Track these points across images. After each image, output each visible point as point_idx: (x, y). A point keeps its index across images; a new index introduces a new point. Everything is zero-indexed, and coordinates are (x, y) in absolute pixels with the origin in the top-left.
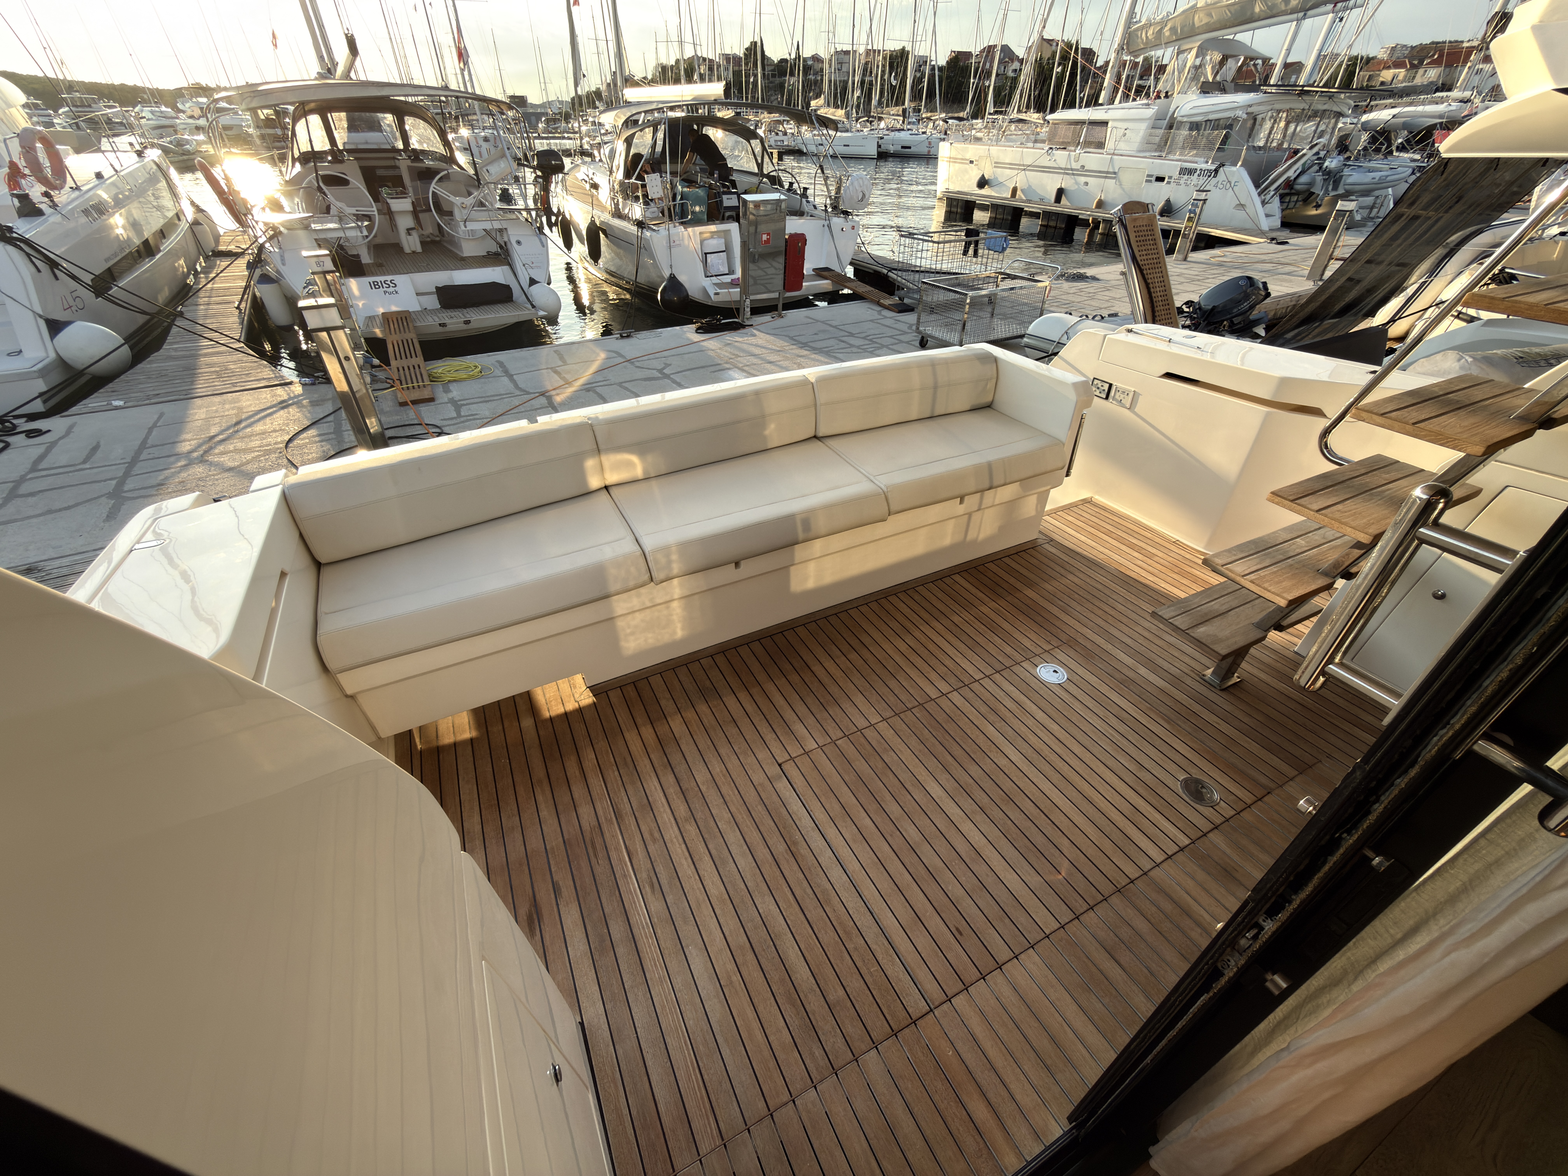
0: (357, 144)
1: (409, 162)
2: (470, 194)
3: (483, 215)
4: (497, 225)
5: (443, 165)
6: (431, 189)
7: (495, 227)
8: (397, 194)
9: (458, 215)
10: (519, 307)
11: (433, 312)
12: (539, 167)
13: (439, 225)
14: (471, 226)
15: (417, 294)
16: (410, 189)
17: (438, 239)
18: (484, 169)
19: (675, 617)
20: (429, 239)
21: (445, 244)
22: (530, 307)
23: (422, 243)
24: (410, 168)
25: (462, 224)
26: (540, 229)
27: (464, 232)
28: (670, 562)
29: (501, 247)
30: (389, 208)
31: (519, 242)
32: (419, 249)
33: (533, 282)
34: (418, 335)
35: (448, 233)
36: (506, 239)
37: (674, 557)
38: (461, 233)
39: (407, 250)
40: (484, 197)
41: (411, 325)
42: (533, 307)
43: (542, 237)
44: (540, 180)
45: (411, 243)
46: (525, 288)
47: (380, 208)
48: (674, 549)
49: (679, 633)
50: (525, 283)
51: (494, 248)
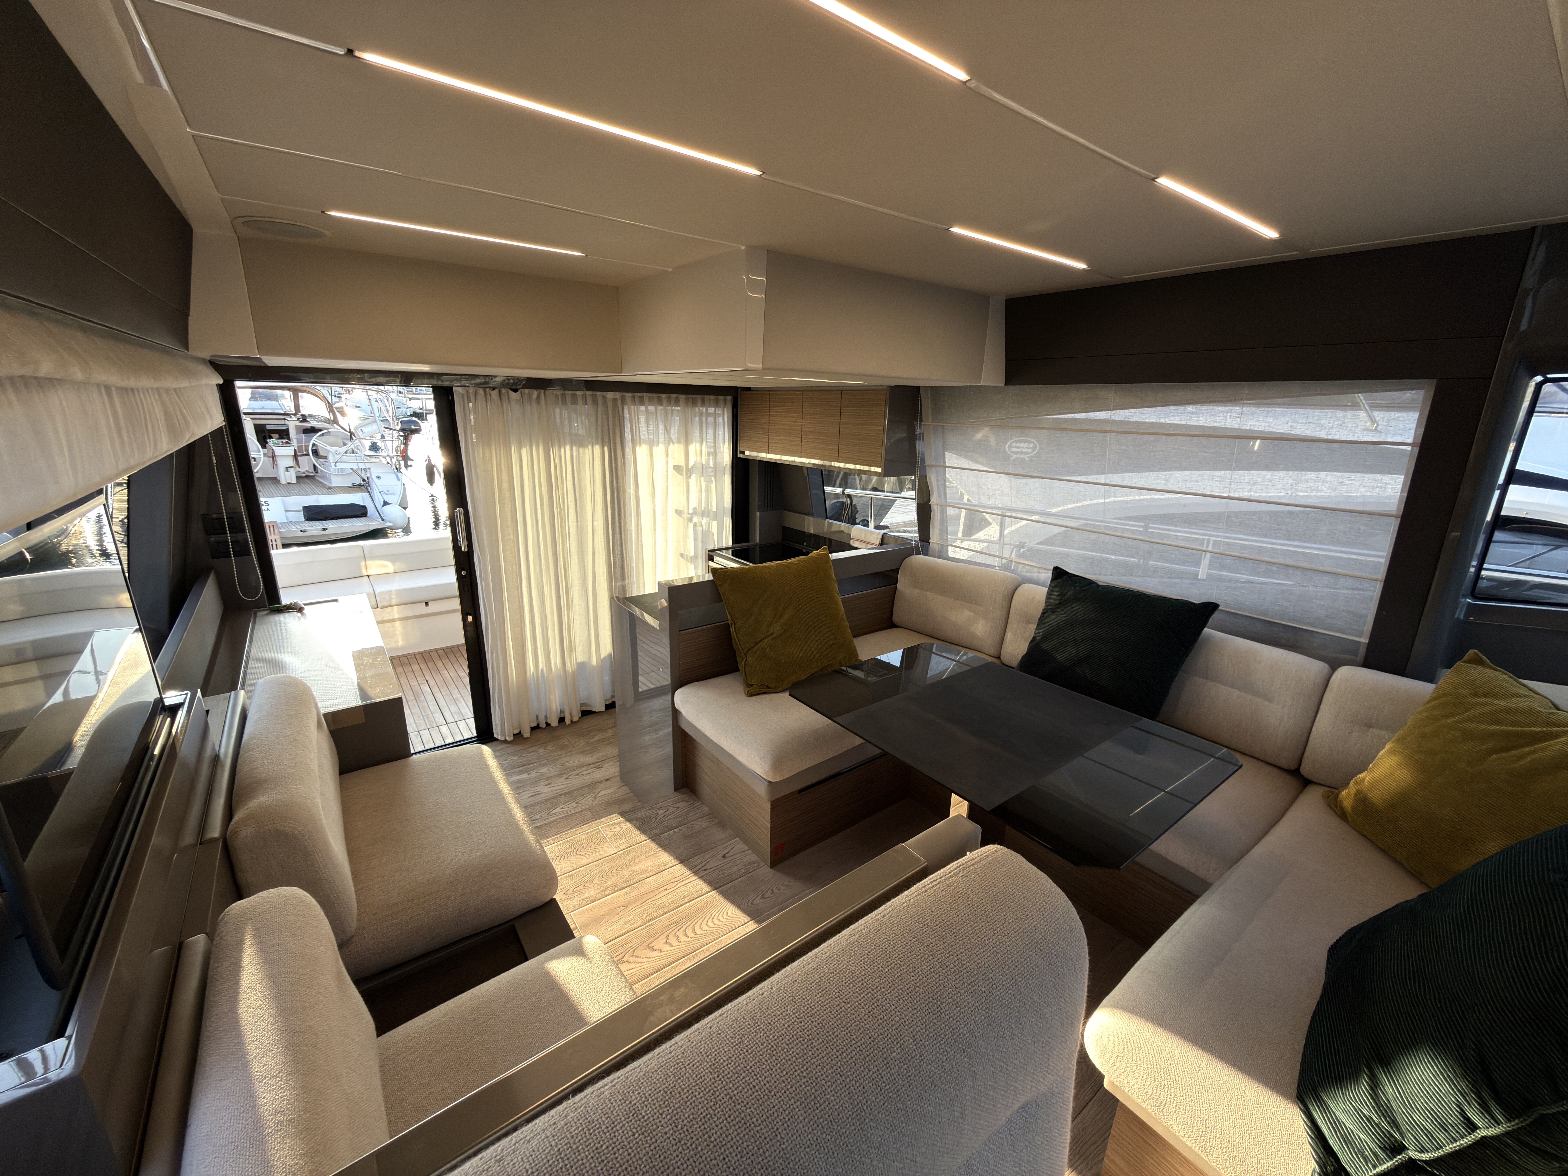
0: (254, 409)
1: (297, 423)
2: (345, 444)
3: (353, 459)
4: (362, 466)
5: (327, 425)
6: (312, 441)
7: (360, 467)
8: (283, 444)
9: (331, 458)
10: (371, 520)
11: (298, 523)
12: (402, 430)
13: (314, 466)
14: (340, 466)
15: (286, 511)
16: (295, 441)
17: (312, 474)
18: (359, 429)
19: (397, 633)
20: (304, 475)
21: (318, 478)
22: (380, 520)
23: (297, 477)
24: (297, 427)
25: (333, 465)
26: (398, 469)
27: (334, 470)
28: (391, 599)
29: (364, 480)
30: (273, 453)
31: (378, 477)
32: (294, 481)
33: (386, 503)
34: (282, 538)
35: (322, 471)
36: (368, 475)
37: (393, 597)
38: (332, 470)
39: (283, 481)
40: (357, 447)
41: (276, 531)
42: (383, 520)
43: (399, 474)
44: (402, 438)
45: (290, 477)
46: (379, 508)
47: (266, 452)
48: (394, 593)
49: (400, 643)
50: (379, 504)
51: (359, 481)
